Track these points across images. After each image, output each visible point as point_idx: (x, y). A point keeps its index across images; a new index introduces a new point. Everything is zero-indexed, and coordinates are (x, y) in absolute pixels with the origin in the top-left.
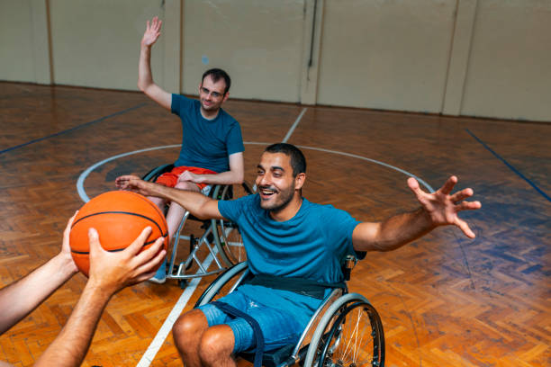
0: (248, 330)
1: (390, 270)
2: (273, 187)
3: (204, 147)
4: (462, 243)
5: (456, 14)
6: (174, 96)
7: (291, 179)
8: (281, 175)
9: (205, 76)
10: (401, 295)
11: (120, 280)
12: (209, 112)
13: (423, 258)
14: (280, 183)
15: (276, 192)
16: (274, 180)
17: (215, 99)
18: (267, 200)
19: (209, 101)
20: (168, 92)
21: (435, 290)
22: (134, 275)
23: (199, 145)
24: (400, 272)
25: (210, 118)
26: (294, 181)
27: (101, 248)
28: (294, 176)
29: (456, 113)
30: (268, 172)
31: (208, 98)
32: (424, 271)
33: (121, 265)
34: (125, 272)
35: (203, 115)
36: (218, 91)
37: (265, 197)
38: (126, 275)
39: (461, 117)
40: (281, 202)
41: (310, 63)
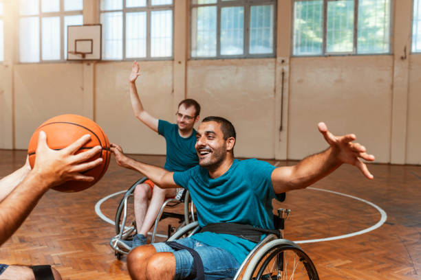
0: (189, 258)
1: (339, 260)
2: (207, 147)
3: (182, 159)
4: (405, 243)
5: (392, 87)
6: (160, 121)
7: (222, 142)
8: (214, 137)
9: (180, 105)
10: (348, 277)
11: (58, 172)
12: (184, 131)
13: (370, 252)
14: (214, 143)
15: (210, 151)
16: (208, 141)
17: (187, 121)
18: (204, 158)
19: (183, 123)
20: (156, 118)
21: (380, 274)
22: (71, 170)
23: (178, 158)
24: (349, 262)
25: (185, 137)
26: (225, 143)
27: (46, 146)
28: (225, 139)
29: (402, 162)
30: (203, 135)
31: (181, 120)
32: (370, 261)
33: (59, 159)
34: (63, 165)
35: (180, 134)
36: (189, 115)
37: (202, 157)
38: (63, 168)
39: (406, 165)
40: (214, 160)
41: (281, 129)
